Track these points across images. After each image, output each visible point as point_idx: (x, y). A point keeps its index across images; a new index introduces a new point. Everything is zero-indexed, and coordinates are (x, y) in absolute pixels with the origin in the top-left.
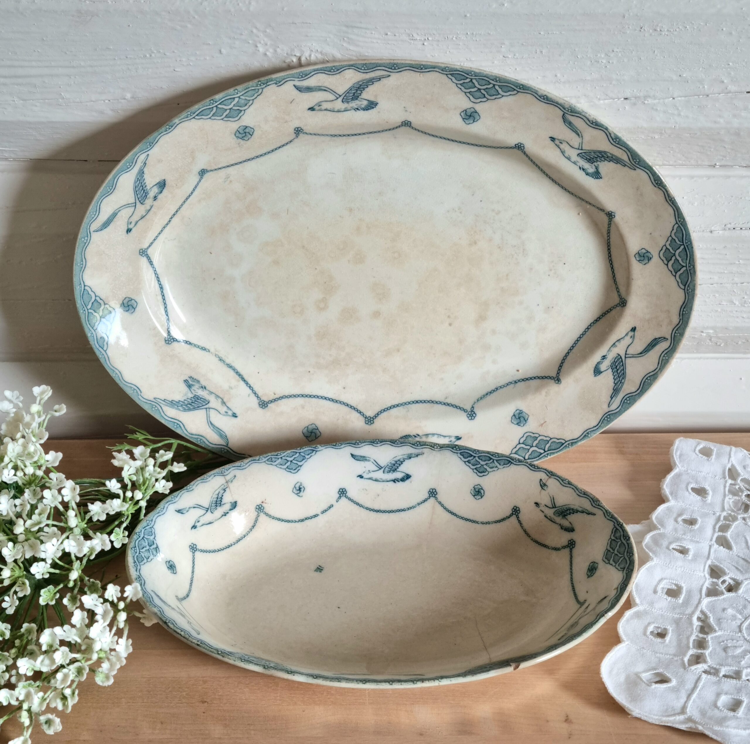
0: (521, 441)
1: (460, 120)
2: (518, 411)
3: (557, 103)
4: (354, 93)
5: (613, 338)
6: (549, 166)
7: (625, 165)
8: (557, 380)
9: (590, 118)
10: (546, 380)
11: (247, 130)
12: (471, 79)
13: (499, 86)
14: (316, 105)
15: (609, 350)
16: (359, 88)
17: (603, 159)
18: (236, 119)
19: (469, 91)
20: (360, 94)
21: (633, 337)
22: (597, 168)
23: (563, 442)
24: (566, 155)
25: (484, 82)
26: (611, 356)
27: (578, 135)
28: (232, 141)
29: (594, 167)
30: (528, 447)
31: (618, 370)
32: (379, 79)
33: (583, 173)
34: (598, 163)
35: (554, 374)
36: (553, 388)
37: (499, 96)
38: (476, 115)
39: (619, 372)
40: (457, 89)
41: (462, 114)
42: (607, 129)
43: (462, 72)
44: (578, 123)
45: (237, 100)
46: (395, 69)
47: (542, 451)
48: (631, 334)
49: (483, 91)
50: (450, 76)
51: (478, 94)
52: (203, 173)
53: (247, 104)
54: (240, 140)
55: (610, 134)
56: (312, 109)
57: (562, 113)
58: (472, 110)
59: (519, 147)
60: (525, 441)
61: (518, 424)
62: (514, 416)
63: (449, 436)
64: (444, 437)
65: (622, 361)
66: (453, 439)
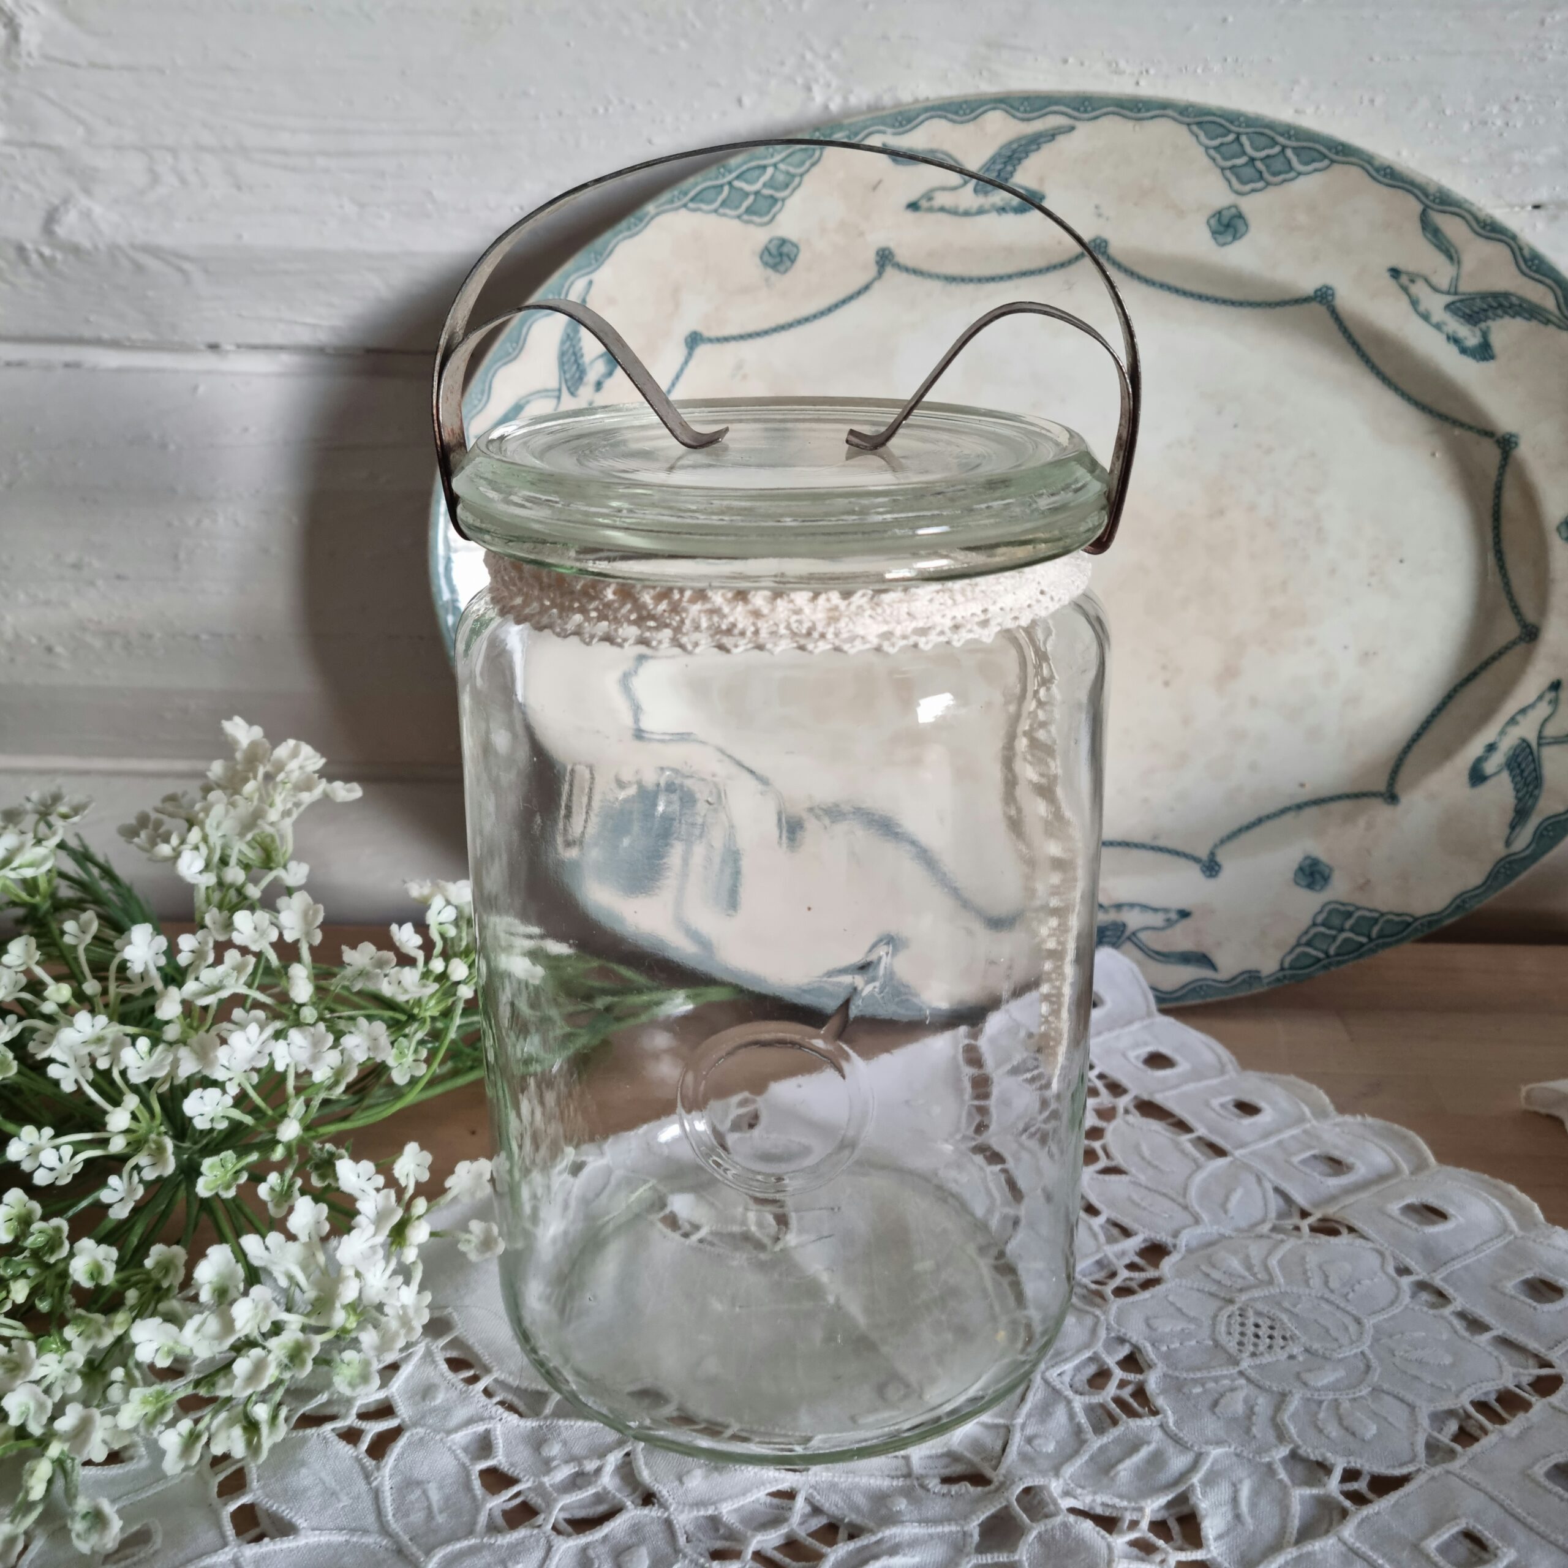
0: (1320, 919)
1: (1207, 234)
2: (1308, 862)
3: (1412, 183)
4: (1000, 171)
5: (1511, 707)
6: (1381, 339)
7: (1548, 322)
8: (1391, 797)
9: (1481, 215)
10: (1365, 801)
11: (785, 249)
12: (1238, 135)
13: (1294, 149)
14: (922, 197)
15: (1503, 732)
16: (1010, 158)
17: (1499, 312)
18: (766, 219)
19: (1229, 164)
20: (1012, 173)
21: (1555, 703)
22: (1485, 335)
23: (1410, 919)
24: (1422, 308)
25: (1263, 141)
26: (1507, 745)
27: (1451, 258)
28: (752, 270)
29: (1478, 333)
30: (1333, 932)
31: (1522, 771)
32: (1052, 135)
33: (1453, 350)
34: (1490, 323)
35: (1382, 787)
36: (1382, 812)
37: (1292, 174)
38: (1239, 223)
39: (1526, 774)
40: (1206, 161)
41: (1213, 222)
42: (1514, 237)
43: (1220, 116)
44: (1453, 228)
45: (770, 171)
46: (1085, 111)
47: (1364, 940)
48: (1551, 695)
49: (1259, 164)
50: (1195, 128)
51: (1249, 172)
52: (694, 340)
53: (789, 183)
54: (770, 272)
55: (1521, 249)
56: (913, 206)
57: (1418, 208)
58: (1233, 211)
59: (1324, 297)
60: (1326, 919)
61: (1310, 886)
62: (1301, 869)
63: (1166, 910)
64: (1155, 910)
65: (1531, 753)
66: (1173, 916)
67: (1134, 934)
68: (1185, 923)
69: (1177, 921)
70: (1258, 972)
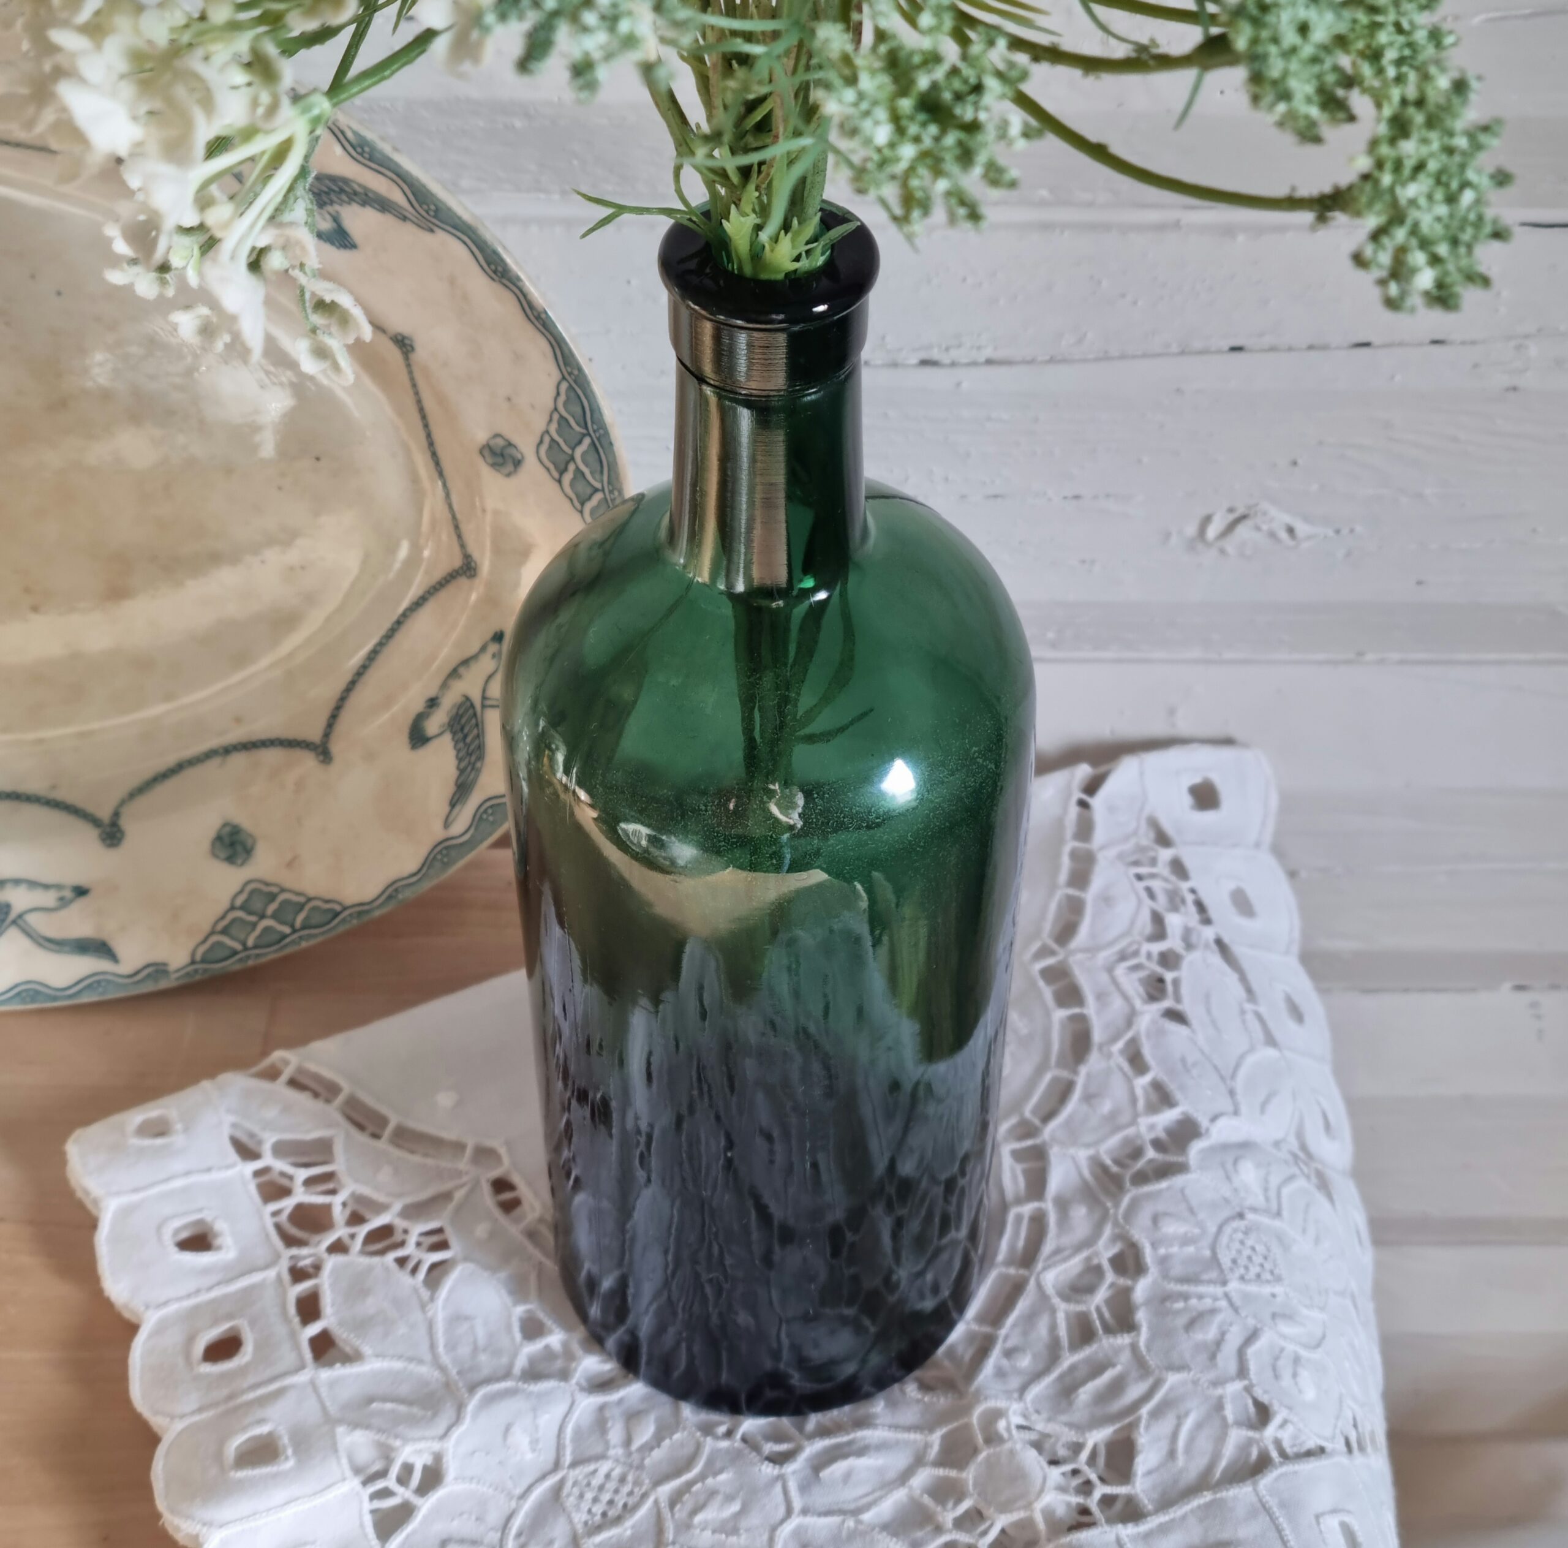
0: (239, 902)
2: (228, 829)
8: (325, 753)
15: (445, 686)
21: (498, 657)
23: (338, 908)
26: (449, 702)
30: (253, 918)
31: (465, 737)
35: (317, 737)
36: (314, 771)
39: (468, 740)
47: (287, 930)
48: (495, 649)
60: (247, 901)
61: (230, 859)
62: (219, 838)
63: (59, 887)
64: (46, 887)
65: (475, 715)
66: (68, 894)
67: (20, 916)
68: (81, 903)
69: (71, 901)
70: (165, 964)
